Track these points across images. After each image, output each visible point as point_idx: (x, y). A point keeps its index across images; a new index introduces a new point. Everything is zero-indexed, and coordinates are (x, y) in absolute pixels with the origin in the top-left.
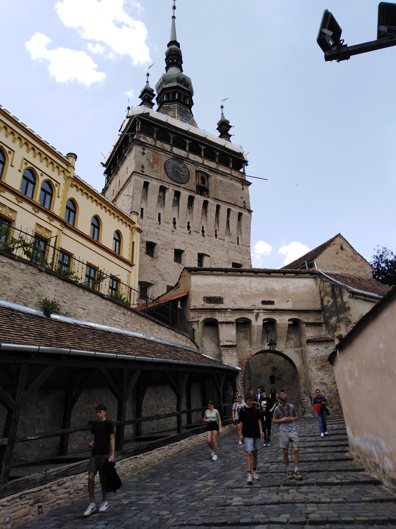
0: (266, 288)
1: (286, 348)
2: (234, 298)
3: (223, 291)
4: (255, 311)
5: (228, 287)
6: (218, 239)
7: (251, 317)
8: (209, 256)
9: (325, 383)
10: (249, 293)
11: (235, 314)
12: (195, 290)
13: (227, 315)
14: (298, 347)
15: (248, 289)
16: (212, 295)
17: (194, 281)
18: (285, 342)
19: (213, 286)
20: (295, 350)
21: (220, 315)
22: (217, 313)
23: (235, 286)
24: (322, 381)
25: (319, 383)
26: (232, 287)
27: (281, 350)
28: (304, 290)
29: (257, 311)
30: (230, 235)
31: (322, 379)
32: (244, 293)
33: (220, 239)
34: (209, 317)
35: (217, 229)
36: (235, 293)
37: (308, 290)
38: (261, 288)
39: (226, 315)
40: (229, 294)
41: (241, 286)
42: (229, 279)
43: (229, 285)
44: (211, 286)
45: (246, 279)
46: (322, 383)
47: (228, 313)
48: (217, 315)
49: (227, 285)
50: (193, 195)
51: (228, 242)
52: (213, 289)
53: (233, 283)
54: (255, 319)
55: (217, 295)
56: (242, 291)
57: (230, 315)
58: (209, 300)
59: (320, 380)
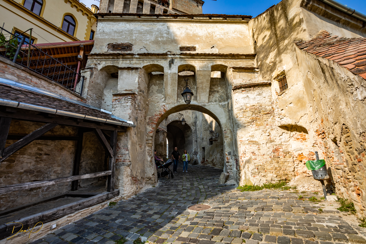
0: (188, 34)
1: (209, 102)
2: (146, 44)
3: (134, 38)
4: (169, 56)
5: (140, 33)
7: (164, 63)
9: (256, 141)
10: (165, 39)
11: (143, 61)
12: (100, 37)
13: (134, 62)
14: (224, 101)
15: (165, 35)
16: (119, 42)
17: (100, 28)
18: (208, 95)
19: (122, 32)
20: (220, 104)
21: (124, 62)
22: (121, 59)
23: (150, 32)
24: (252, 139)
25: (247, 142)
26: (145, 33)
27: (203, 104)
28: (234, 35)
29: (172, 56)
31: (252, 136)
32: (160, 39)
34: (109, 64)
36: (148, 39)
37: (239, 36)
38: (181, 33)
39: (132, 62)
40: (141, 40)
41: (157, 32)
42: (143, 25)
43: (142, 31)
44: (120, 33)
45: (163, 25)
46: (252, 141)
47: (134, 59)
48: (121, 62)
49: (139, 31)
50: (154, 4)
52: (121, 36)
53: (148, 28)
54: (168, 65)
55: (126, 42)
56: (157, 37)
57: (137, 62)
58: (114, 46)
59: (249, 138)
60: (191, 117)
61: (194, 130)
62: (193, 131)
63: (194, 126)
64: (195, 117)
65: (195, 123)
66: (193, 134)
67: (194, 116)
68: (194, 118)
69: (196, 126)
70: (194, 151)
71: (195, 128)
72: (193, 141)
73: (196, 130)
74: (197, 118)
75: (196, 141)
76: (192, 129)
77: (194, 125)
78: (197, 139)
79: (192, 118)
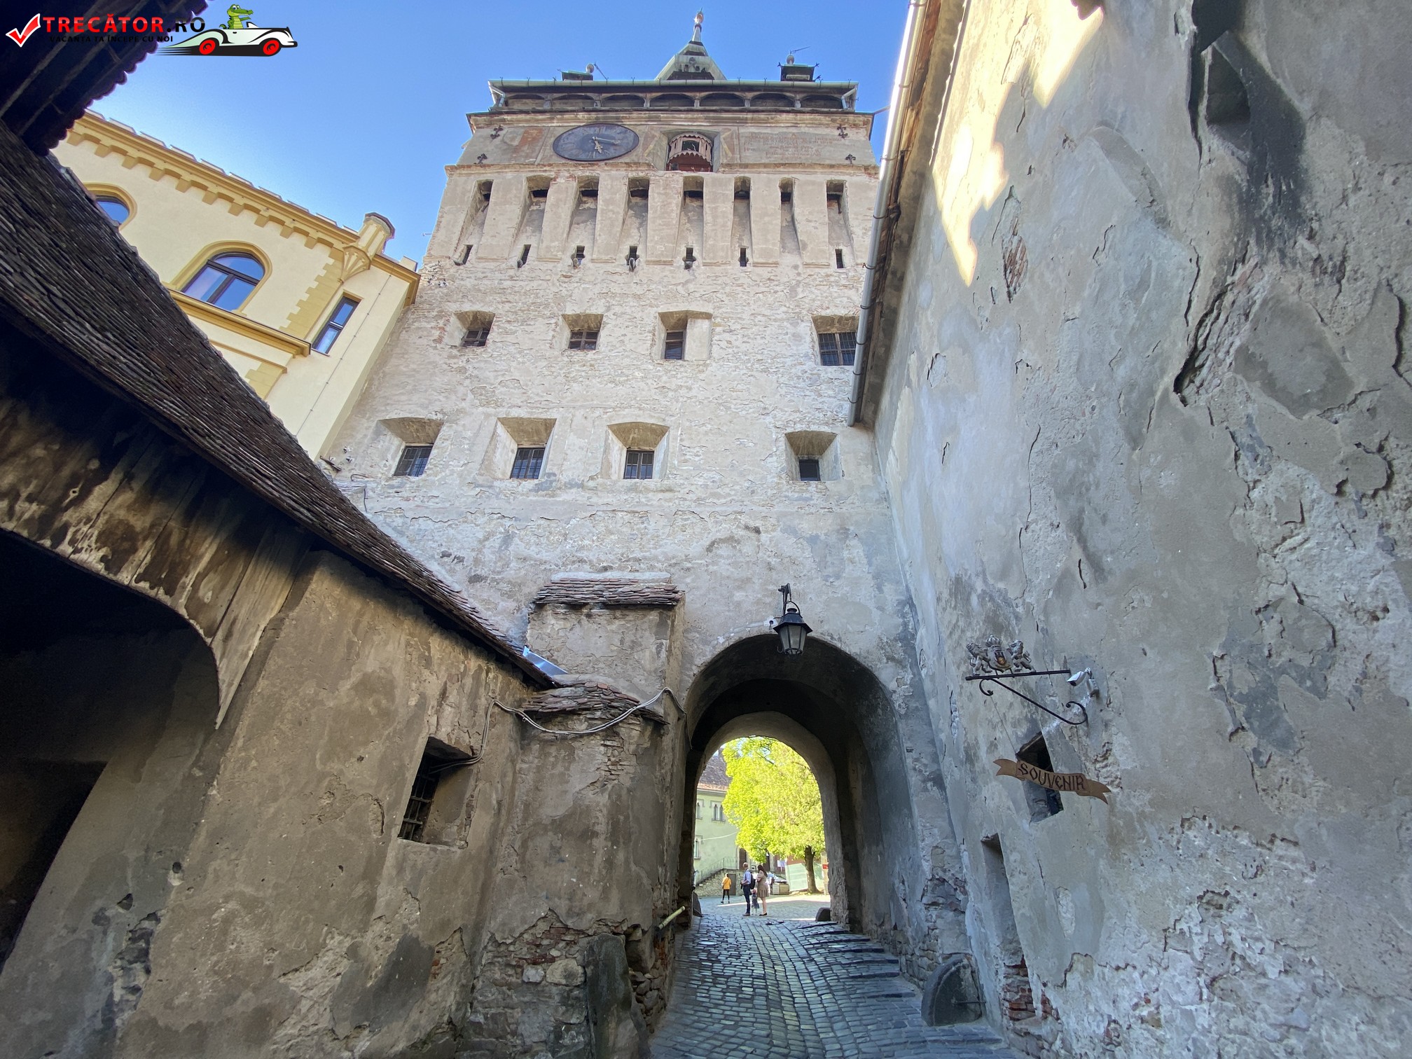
6: (749, 268)
8: (708, 316)
30: (799, 248)
33: (756, 265)
35: (745, 244)
50: (641, 174)
51: (796, 267)
60: (871, 605)
61: (903, 690)
62: (897, 701)
63: (899, 663)
64: (900, 603)
65: (907, 639)
66: (902, 726)
67: (891, 595)
68: (890, 608)
69: (915, 665)
70: (926, 866)
71: (908, 677)
72: (914, 780)
73: (918, 691)
74: (912, 606)
75: (938, 781)
76: (892, 685)
77: (900, 654)
78: (935, 759)
79: (876, 615)
